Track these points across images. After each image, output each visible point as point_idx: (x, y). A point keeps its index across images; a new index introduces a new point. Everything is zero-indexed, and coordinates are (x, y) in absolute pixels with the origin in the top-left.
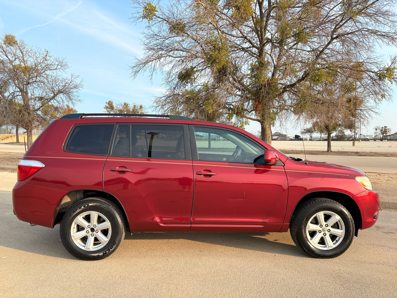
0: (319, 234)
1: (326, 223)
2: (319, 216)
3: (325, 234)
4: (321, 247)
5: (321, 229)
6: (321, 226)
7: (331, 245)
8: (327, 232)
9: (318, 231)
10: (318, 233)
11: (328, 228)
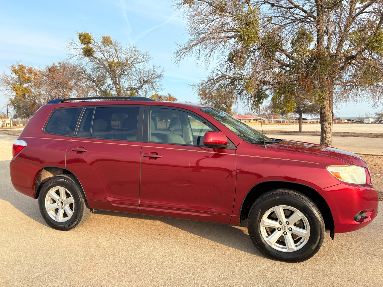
0: (277, 232)
1: (287, 220)
2: (276, 210)
3: (285, 233)
4: (279, 248)
5: (279, 226)
6: (281, 223)
7: (292, 246)
8: (288, 231)
9: (276, 229)
10: (277, 230)
11: (289, 226)
